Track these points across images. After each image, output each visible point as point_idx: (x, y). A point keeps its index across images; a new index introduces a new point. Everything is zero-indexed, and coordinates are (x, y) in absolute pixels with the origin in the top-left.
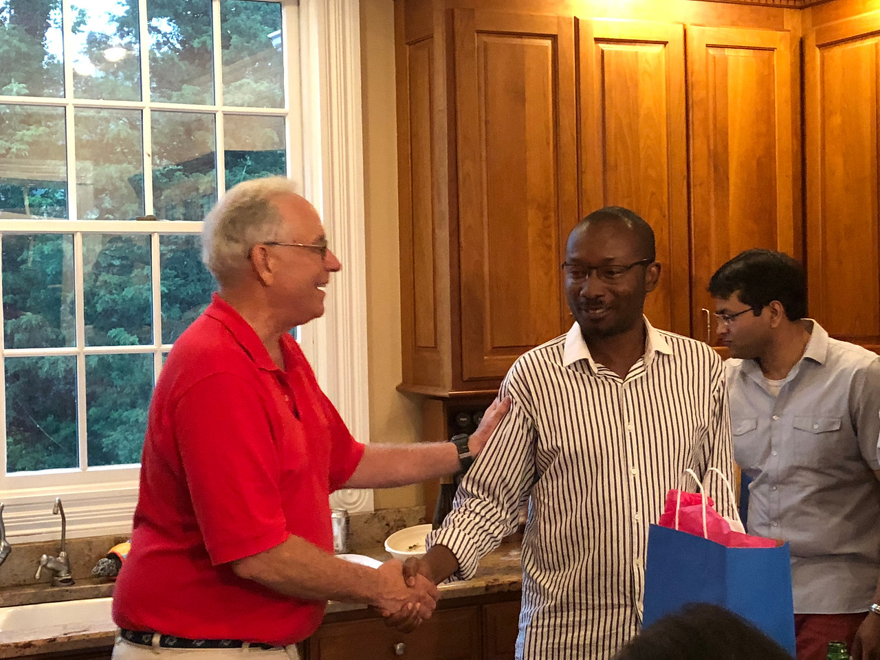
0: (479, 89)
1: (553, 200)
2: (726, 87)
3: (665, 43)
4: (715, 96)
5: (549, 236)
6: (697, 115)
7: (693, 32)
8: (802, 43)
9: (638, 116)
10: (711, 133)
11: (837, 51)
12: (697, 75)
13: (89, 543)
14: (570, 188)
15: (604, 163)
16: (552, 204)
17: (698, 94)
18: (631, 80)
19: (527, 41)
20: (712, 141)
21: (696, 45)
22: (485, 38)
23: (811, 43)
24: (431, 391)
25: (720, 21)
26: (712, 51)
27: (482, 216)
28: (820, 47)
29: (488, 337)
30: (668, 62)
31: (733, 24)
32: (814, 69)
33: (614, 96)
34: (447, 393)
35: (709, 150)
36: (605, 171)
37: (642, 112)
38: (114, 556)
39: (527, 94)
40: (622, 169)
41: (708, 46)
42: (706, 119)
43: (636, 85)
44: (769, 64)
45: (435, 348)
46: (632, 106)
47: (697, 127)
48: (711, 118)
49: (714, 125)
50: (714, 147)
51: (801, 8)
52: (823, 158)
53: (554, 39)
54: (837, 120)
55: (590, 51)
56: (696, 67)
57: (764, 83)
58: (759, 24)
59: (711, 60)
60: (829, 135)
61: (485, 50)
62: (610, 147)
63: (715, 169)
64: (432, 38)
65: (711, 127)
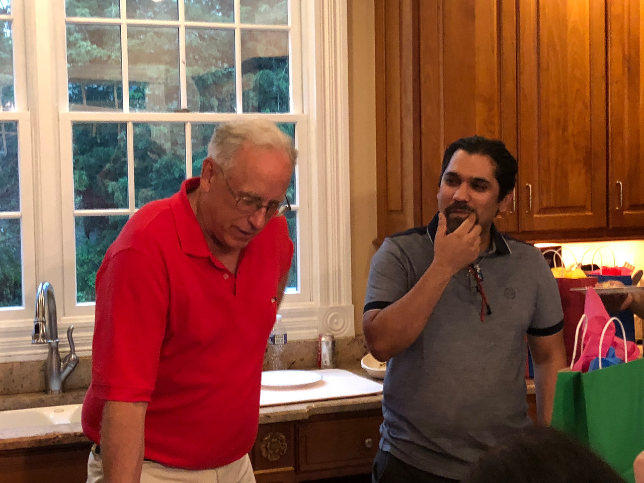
1: (497, 95)
2: (638, 4)
4: (629, 13)
5: (493, 124)
6: (614, 26)
9: (566, 26)
10: (626, 41)
15: (539, 64)
16: (496, 99)
17: (615, 11)
20: (626, 48)
27: (439, 106)
33: (547, 10)
35: (624, 55)
36: (539, 72)
37: (570, 25)
39: (477, 12)
40: (553, 70)
42: (622, 27)
45: (402, 211)
46: (562, 21)
47: (613, 36)
48: (626, 27)
49: (629, 34)
50: (629, 51)
62: (544, 53)
63: (629, 70)
65: (625, 37)
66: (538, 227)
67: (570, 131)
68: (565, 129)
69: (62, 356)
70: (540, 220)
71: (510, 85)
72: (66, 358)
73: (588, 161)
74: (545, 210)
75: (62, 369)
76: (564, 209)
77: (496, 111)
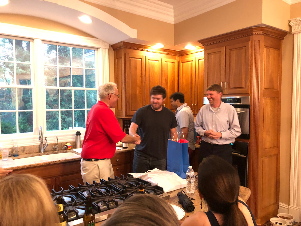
0: (130, 67)
1: (141, 86)
2: (168, 69)
3: (159, 61)
4: (166, 70)
5: (140, 92)
6: (163, 73)
7: (163, 59)
8: (179, 62)
11: (185, 63)
12: (163, 67)
13: (61, 143)
14: (144, 84)
15: (149, 80)
16: (141, 87)
17: (163, 69)
18: (153, 67)
19: (137, 59)
21: (163, 62)
22: (131, 58)
23: (180, 62)
24: (121, 117)
25: (167, 58)
26: (165, 62)
27: (130, 88)
28: (182, 63)
29: (131, 108)
30: (159, 64)
31: (169, 58)
32: (181, 66)
33: (151, 69)
34: (124, 118)
37: (155, 72)
38: (66, 146)
39: (137, 68)
40: (152, 81)
44: (174, 65)
45: (121, 110)
47: (163, 75)
48: (165, 73)
50: (166, 78)
51: (179, 56)
52: (182, 81)
53: (142, 59)
54: (184, 75)
55: (147, 61)
56: (163, 65)
57: (173, 68)
58: (172, 58)
59: (165, 64)
60: (183, 77)
61: (131, 60)
62: (150, 78)
63: (166, 82)
64: (122, 58)
65: (165, 75)
69: (44, 144)
72: (45, 144)
75: (44, 147)
77: (141, 89)
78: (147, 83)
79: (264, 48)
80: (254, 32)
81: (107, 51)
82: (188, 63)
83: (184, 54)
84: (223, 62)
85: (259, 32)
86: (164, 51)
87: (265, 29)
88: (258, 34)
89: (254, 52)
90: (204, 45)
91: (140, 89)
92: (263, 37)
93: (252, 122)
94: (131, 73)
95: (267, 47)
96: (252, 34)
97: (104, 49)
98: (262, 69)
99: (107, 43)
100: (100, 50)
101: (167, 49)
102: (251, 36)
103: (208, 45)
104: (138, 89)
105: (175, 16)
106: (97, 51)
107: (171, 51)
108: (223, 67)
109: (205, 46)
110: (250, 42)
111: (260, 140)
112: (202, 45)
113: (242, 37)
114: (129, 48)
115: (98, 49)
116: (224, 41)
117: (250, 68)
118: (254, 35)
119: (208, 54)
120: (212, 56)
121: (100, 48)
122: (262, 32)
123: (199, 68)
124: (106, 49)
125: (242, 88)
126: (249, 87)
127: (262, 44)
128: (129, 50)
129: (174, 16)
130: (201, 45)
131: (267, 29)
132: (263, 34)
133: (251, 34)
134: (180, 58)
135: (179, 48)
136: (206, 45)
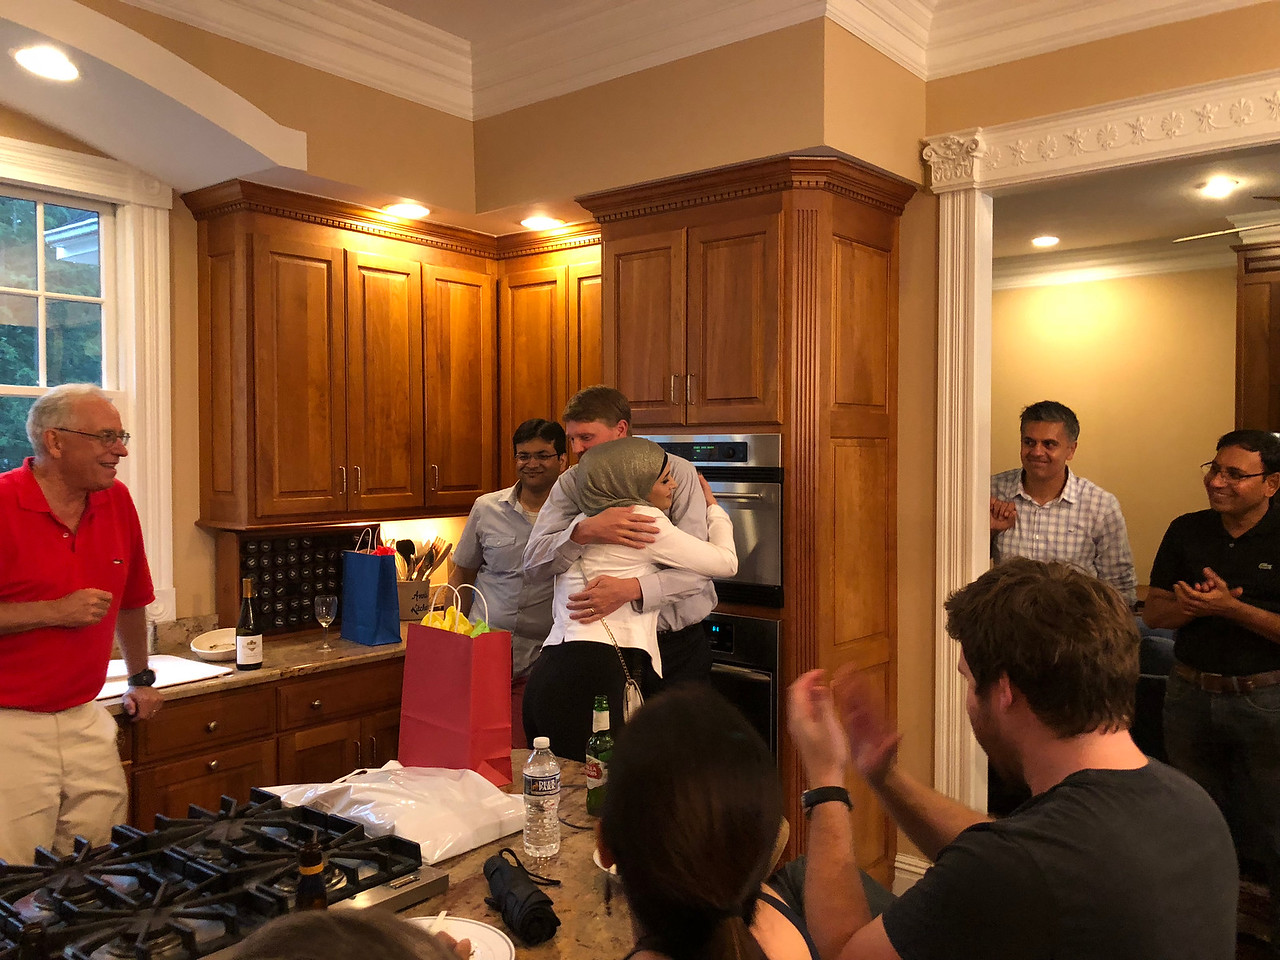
0: (273, 297)
1: (327, 382)
2: (449, 310)
3: (408, 275)
4: (441, 316)
5: (325, 409)
6: (429, 327)
7: (427, 267)
8: (498, 284)
9: (389, 324)
10: (439, 341)
11: (523, 292)
12: (428, 300)
15: (365, 357)
16: (327, 386)
17: (430, 313)
18: (384, 297)
19: (308, 263)
20: (439, 348)
21: (429, 279)
22: (277, 258)
23: (505, 284)
25: (445, 263)
26: (439, 283)
27: (272, 390)
28: (511, 288)
29: (276, 484)
30: (409, 289)
31: (452, 265)
32: (506, 302)
33: (372, 307)
34: (244, 528)
36: (365, 363)
37: (392, 323)
39: (309, 302)
41: (437, 279)
42: (436, 328)
43: (388, 303)
44: (477, 296)
45: (232, 492)
46: (385, 318)
47: (429, 336)
48: (438, 329)
49: (441, 336)
50: (441, 351)
51: (497, 260)
52: (513, 364)
53: (329, 263)
54: (523, 339)
55: (355, 275)
56: (428, 293)
57: (474, 309)
58: (470, 268)
59: (439, 289)
60: (517, 349)
61: (277, 267)
62: (370, 346)
63: (442, 367)
64: (234, 252)
65: (438, 337)
66: (365, 506)
67: (392, 418)
68: (388, 416)
70: (367, 501)
71: (339, 374)
73: (409, 447)
74: (370, 491)
76: (386, 490)
77: (327, 397)
78: (356, 369)
79: (834, 245)
80: (794, 178)
81: (163, 219)
82: (537, 289)
83: (520, 253)
84: (678, 290)
85: (813, 179)
86: (430, 235)
87: (836, 168)
88: (809, 188)
89: (795, 255)
90: (602, 219)
91: (322, 395)
92: (828, 197)
93: (792, 537)
94: (277, 322)
95: (843, 239)
96: (789, 186)
97: (146, 210)
98: (826, 327)
99: (160, 182)
100: (127, 216)
101: (444, 224)
102: (785, 193)
103: (616, 220)
104: (312, 392)
105: (478, 88)
106: (110, 219)
107: (462, 235)
108: (677, 314)
109: (605, 222)
110: (781, 217)
111: (824, 609)
112: (594, 220)
113: (750, 195)
114: (269, 213)
115: (113, 207)
116: (683, 208)
117: (780, 319)
118: (796, 188)
119: (618, 256)
120: (636, 264)
121: (128, 203)
122: (825, 179)
123: (585, 316)
124: (158, 211)
125: (752, 403)
126: (781, 397)
127: (826, 224)
128: (266, 222)
129: (473, 87)
130: (589, 216)
131: (847, 171)
132: (828, 187)
133: (785, 182)
134: (503, 269)
135: (495, 225)
136: (607, 218)
